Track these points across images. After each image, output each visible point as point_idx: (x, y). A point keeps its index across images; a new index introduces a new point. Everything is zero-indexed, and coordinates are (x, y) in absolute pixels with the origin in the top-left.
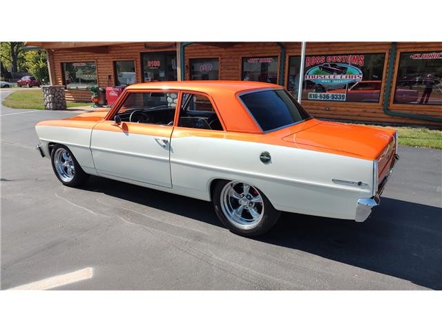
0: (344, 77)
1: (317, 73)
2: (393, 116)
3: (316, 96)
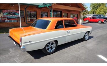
0: (15, 16)
1: (7, 15)
2: (28, 24)
3: (8, 21)
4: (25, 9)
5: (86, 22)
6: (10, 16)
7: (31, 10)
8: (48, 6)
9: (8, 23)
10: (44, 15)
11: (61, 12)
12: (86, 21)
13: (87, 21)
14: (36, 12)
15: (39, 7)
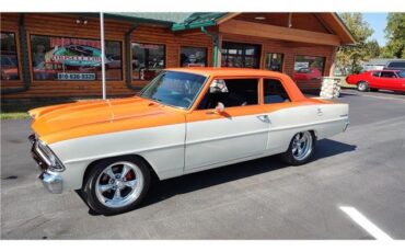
4: (127, 34)
5: (357, 89)
6: (74, 60)
7: (145, 39)
8: (205, 28)
9: (65, 84)
10: (192, 57)
11: (258, 48)
12: (357, 84)
13: (362, 87)
14: (165, 46)
15: (175, 27)
